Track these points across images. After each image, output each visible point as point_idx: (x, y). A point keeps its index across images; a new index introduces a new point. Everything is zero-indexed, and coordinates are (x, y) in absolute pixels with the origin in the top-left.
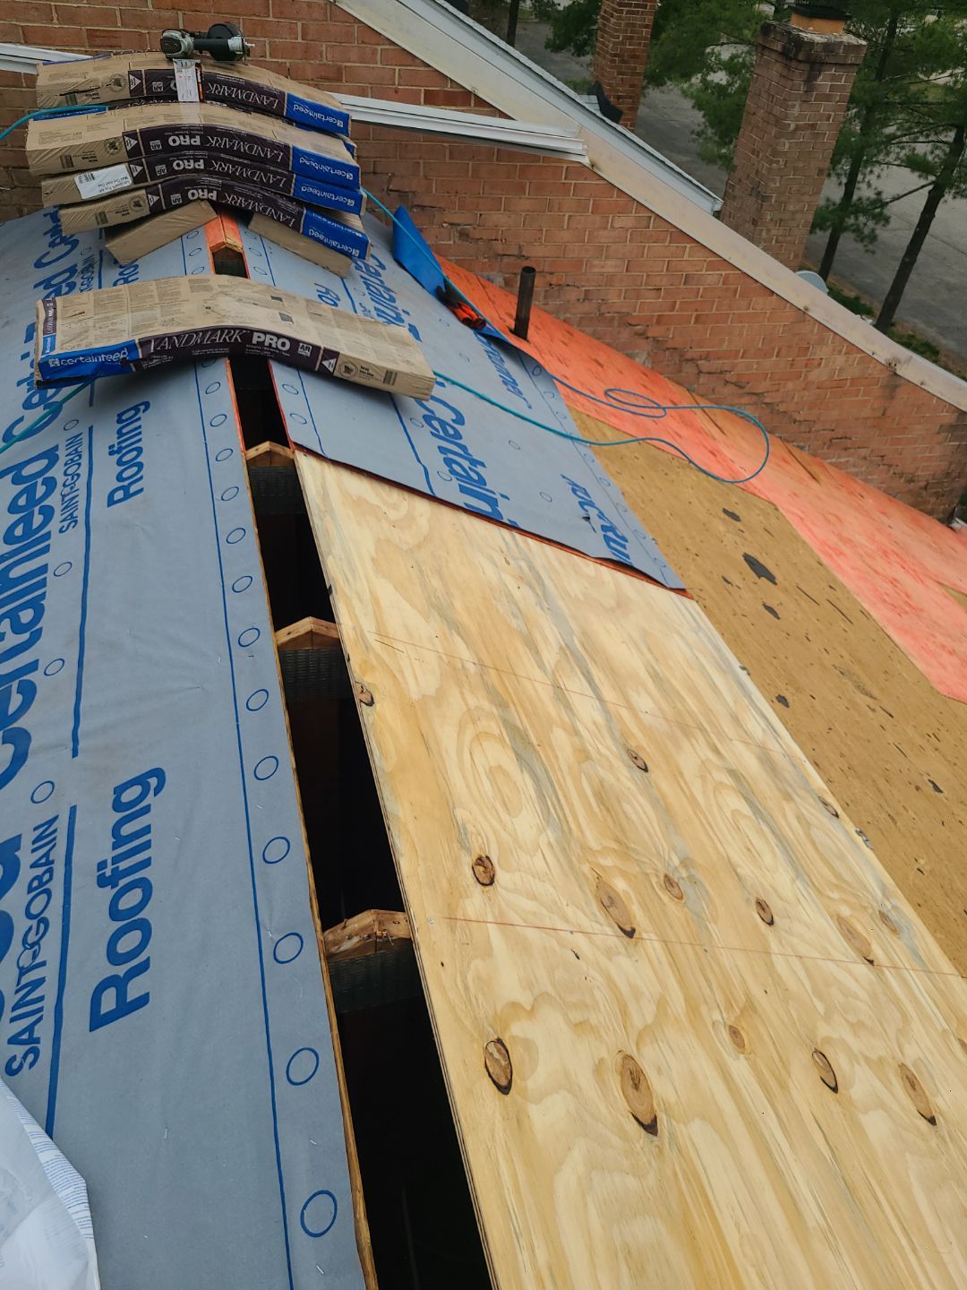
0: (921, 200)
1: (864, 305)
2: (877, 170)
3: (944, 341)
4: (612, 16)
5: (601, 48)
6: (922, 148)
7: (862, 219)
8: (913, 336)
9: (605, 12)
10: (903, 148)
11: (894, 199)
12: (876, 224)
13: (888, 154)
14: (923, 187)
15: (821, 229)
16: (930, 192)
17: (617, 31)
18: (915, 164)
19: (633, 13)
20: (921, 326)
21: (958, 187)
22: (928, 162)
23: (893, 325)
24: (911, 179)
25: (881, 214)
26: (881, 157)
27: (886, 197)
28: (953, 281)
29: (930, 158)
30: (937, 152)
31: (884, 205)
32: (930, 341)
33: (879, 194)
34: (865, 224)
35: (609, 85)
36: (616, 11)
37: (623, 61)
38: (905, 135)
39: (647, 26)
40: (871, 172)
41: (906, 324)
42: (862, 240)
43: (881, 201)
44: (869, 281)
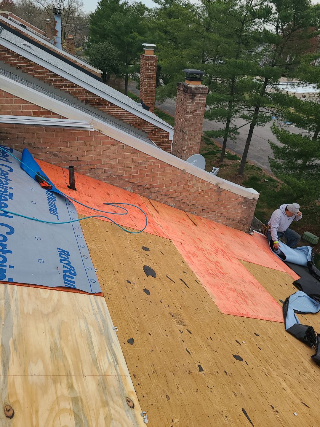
0: (248, 126)
1: (238, 157)
2: (234, 119)
3: (263, 166)
4: (143, 81)
5: (141, 90)
6: (246, 113)
7: (231, 133)
8: (254, 166)
9: (141, 80)
10: (240, 113)
11: (240, 127)
12: (236, 134)
13: (236, 115)
14: (248, 123)
15: (219, 137)
16: (251, 124)
17: (145, 85)
18: (244, 117)
19: (149, 80)
20: (256, 162)
21: (258, 123)
22: (248, 116)
23: (247, 162)
24: (244, 122)
25: (236, 132)
26: (234, 116)
27: (238, 126)
28: (264, 148)
29: (248, 115)
30: (250, 113)
31: (237, 129)
32: (259, 167)
33: (236, 126)
34: (232, 135)
35: (144, 100)
36: (144, 79)
37: (148, 93)
38: (241, 109)
39: (154, 83)
40: (232, 120)
41: (251, 162)
42: (232, 139)
43: (236, 128)
44: (239, 150)
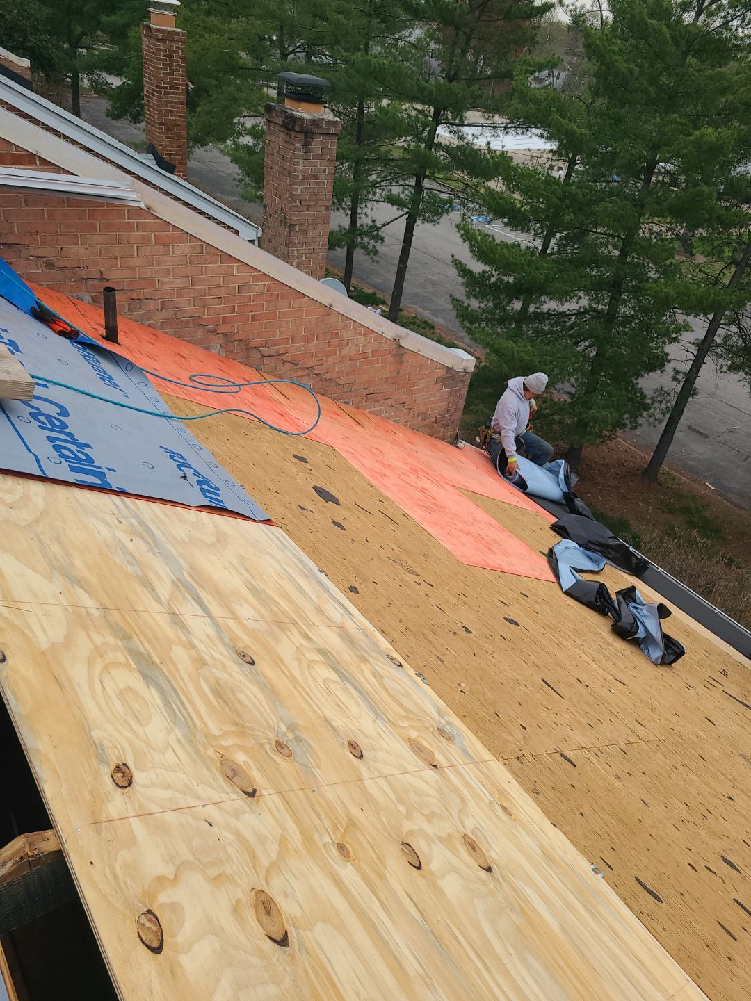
0: (402, 224)
1: (380, 298)
2: (369, 205)
3: (436, 320)
4: (153, 95)
5: (149, 119)
6: (396, 190)
7: (366, 239)
8: (415, 318)
9: (147, 91)
10: (383, 190)
11: (384, 225)
12: (376, 242)
13: (374, 194)
14: (402, 216)
15: (339, 247)
16: (407, 219)
17: (159, 106)
18: (393, 201)
19: (169, 93)
20: (420, 310)
21: (424, 216)
22: (402, 199)
23: (401, 310)
24: (393, 211)
25: (377, 235)
26: (370, 197)
27: (379, 223)
28: (434, 278)
29: (402, 196)
30: (407, 192)
31: (378, 229)
32: (427, 319)
33: (374, 221)
34: (369, 243)
35: (160, 146)
36: (155, 91)
37: (169, 129)
38: (383, 181)
39: (182, 103)
40: (366, 206)
41: (410, 309)
42: (368, 254)
43: (376, 226)
44: (380, 281)
